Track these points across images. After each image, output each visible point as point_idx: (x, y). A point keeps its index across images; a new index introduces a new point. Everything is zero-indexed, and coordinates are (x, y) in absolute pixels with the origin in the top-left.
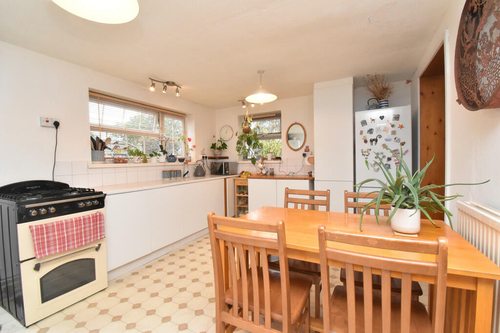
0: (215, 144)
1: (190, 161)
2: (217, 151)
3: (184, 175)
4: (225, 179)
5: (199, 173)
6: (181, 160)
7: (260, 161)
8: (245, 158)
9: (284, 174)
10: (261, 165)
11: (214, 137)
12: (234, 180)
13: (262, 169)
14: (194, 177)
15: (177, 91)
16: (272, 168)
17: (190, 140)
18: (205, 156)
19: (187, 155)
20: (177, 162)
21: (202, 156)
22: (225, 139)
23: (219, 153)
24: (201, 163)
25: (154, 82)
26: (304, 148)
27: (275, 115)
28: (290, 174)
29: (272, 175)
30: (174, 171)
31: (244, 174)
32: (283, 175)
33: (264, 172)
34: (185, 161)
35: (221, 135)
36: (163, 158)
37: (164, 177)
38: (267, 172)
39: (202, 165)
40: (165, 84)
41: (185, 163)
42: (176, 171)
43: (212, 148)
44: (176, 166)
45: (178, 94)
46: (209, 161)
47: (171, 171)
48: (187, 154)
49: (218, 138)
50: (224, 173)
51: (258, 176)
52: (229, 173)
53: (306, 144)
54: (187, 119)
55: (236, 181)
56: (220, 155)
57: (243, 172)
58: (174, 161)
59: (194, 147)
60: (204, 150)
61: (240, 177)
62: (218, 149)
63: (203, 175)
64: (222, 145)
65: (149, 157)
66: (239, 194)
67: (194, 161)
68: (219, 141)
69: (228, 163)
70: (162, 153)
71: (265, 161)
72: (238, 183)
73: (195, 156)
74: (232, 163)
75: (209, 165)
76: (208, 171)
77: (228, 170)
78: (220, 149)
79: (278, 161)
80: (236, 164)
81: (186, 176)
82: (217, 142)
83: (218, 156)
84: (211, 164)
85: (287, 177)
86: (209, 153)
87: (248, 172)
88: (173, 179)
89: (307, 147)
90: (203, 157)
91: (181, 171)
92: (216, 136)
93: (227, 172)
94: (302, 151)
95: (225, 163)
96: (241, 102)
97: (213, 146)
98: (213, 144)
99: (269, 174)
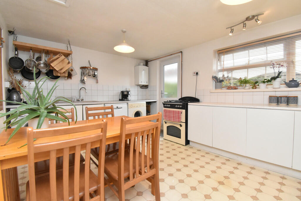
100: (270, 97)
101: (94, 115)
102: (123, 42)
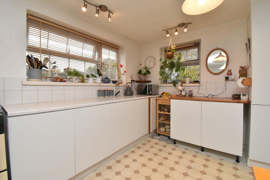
0: (141, 70)
1: (122, 83)
2: (142, 76)
3: (116, 94)
4: (149, 99)
5: (128, 93)
6: (114, 82)
7: (180, 84)
8: (165, 82)
9: (202, 95)
10: (180, 88)
11: (141, 65)
12: (156, 100)
13: (181, 91)
14: (124, 96)
15: (109, 16)
16: (191, 90)
17: (121, 66)
18: (133, 80)
19: (120, 79)
20: (111, 84)
21: (131, 79)
22: (149, 67)
23: (144, 78)
24: (130, 85)
25: (86, 3)
26: (226, 71)
27: (193, 44)
28: (209, 96)
29: (190, 97)
30: (107, 91)
31: (164, 94)
32: (202, 97)
33: (183, 93)
34: (117, 83)
35: (146, 65)
36: (99, 79)
37: (99, 95)
38: (186, 94)
39: (130, 86)
40: (98, 8)
41: (117, 85)
42: (110, 90)
43: (139, 73)
44: (110, 86)
45: (110, 19)
46: (136, 84)
47: (105, 91)
48: (119, 77)
49: (143, 66)
50: (148, 94)
51: (177, 97)
52: (152, 93)
53: (229, 68)
54: (120, 51)
55: (157, 100)
56: (145, 79)
57: (163, 93)
58: (109, 82)
59: (125, 72)
60: (132, 75)
61: (161, 97)
62: (143, 74)
63: (131, 94)
64: (147, 71)
65: (86, 78)
66: (161, 111)
67: (124, 83)
68: (144, 68)
69: (151, 85)
70: (97, 75)
71: (184, 85)
72: (160, 102)
73: (125, 80)
74: (154, 85)
75: (136, 87)
76: (135, 92)
77: (152, 91)
78: (145, 74)
79: (198, 84)
80: (158, 87)
81: (118, 95)
82: (142, 69)
83: (144, 80)
84: (138, 86)
85: (206, 98)
86: (136, 78)
87: (168, 93)
88: (106, 97)
89: (230, 71)
90: (132, 81)
91: (113, 90)
92: (142, 64)
93: (151, 93)
94: (225, 74)
95: (149, 85)
96: (165, 31)
97: (140, 72)
98: (139, 70)
99: (188, 95)
100: (99, 91)
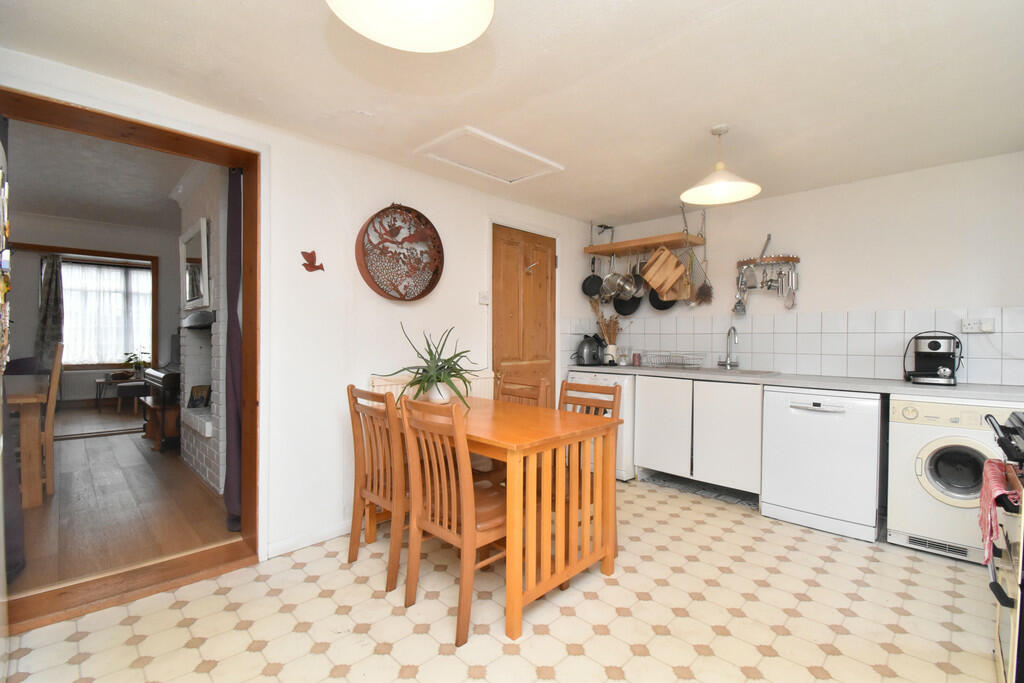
101: (576, 401)
102: (714, 170)
